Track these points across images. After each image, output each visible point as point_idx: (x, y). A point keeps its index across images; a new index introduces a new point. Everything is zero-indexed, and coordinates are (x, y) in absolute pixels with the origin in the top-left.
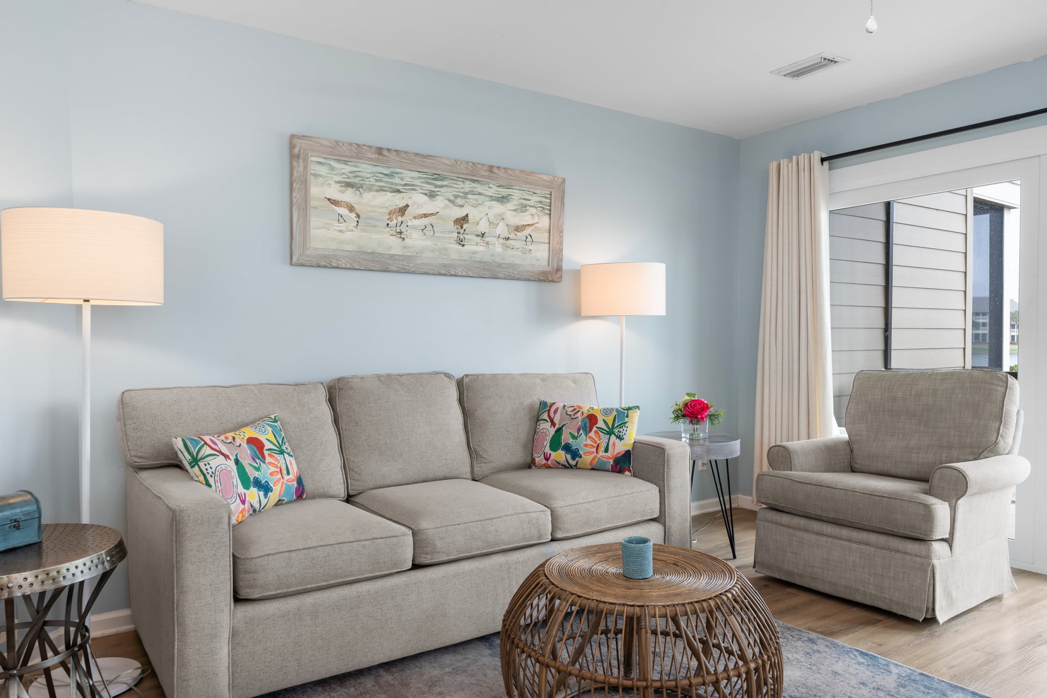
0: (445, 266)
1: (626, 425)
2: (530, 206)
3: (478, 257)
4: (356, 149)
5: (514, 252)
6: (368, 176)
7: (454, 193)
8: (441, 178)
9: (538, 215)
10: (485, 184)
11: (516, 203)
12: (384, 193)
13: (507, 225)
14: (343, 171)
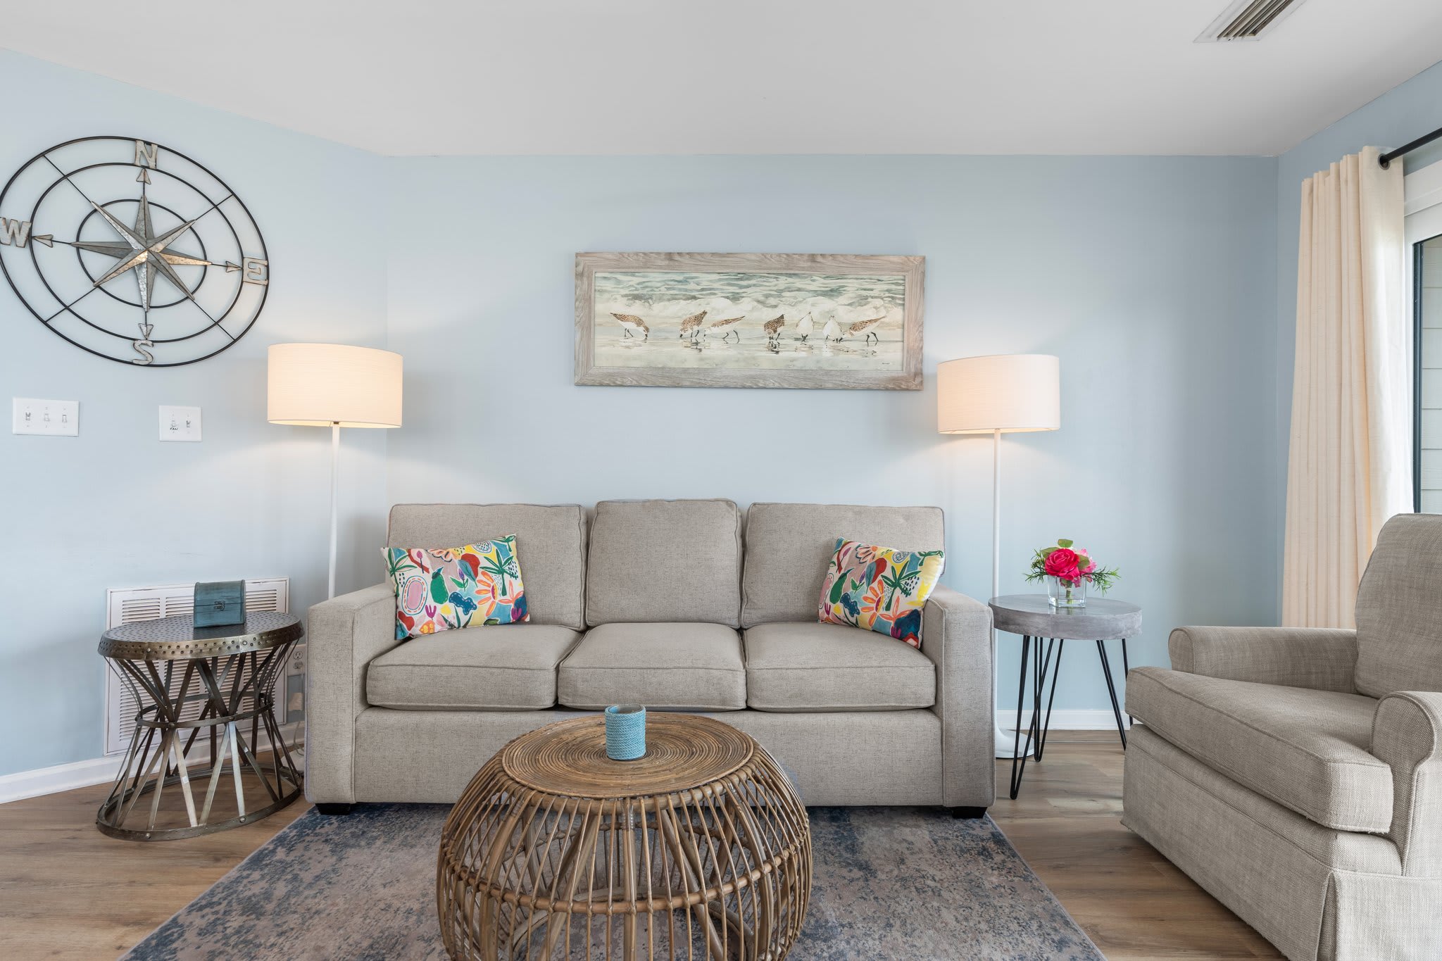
0: (752, 377)
1: (917, 576)
2: (872, 297)
3: (798, 365)
4: (643, 258)
5: (850, 356)
6: (659, 285)
7: (765, 292)
8: (747, 277)
9: (885, 307)
10: (806, 278)
11: (851, 295)
12: (677, 301)
13: (839, 324)
14: (631, 283)
